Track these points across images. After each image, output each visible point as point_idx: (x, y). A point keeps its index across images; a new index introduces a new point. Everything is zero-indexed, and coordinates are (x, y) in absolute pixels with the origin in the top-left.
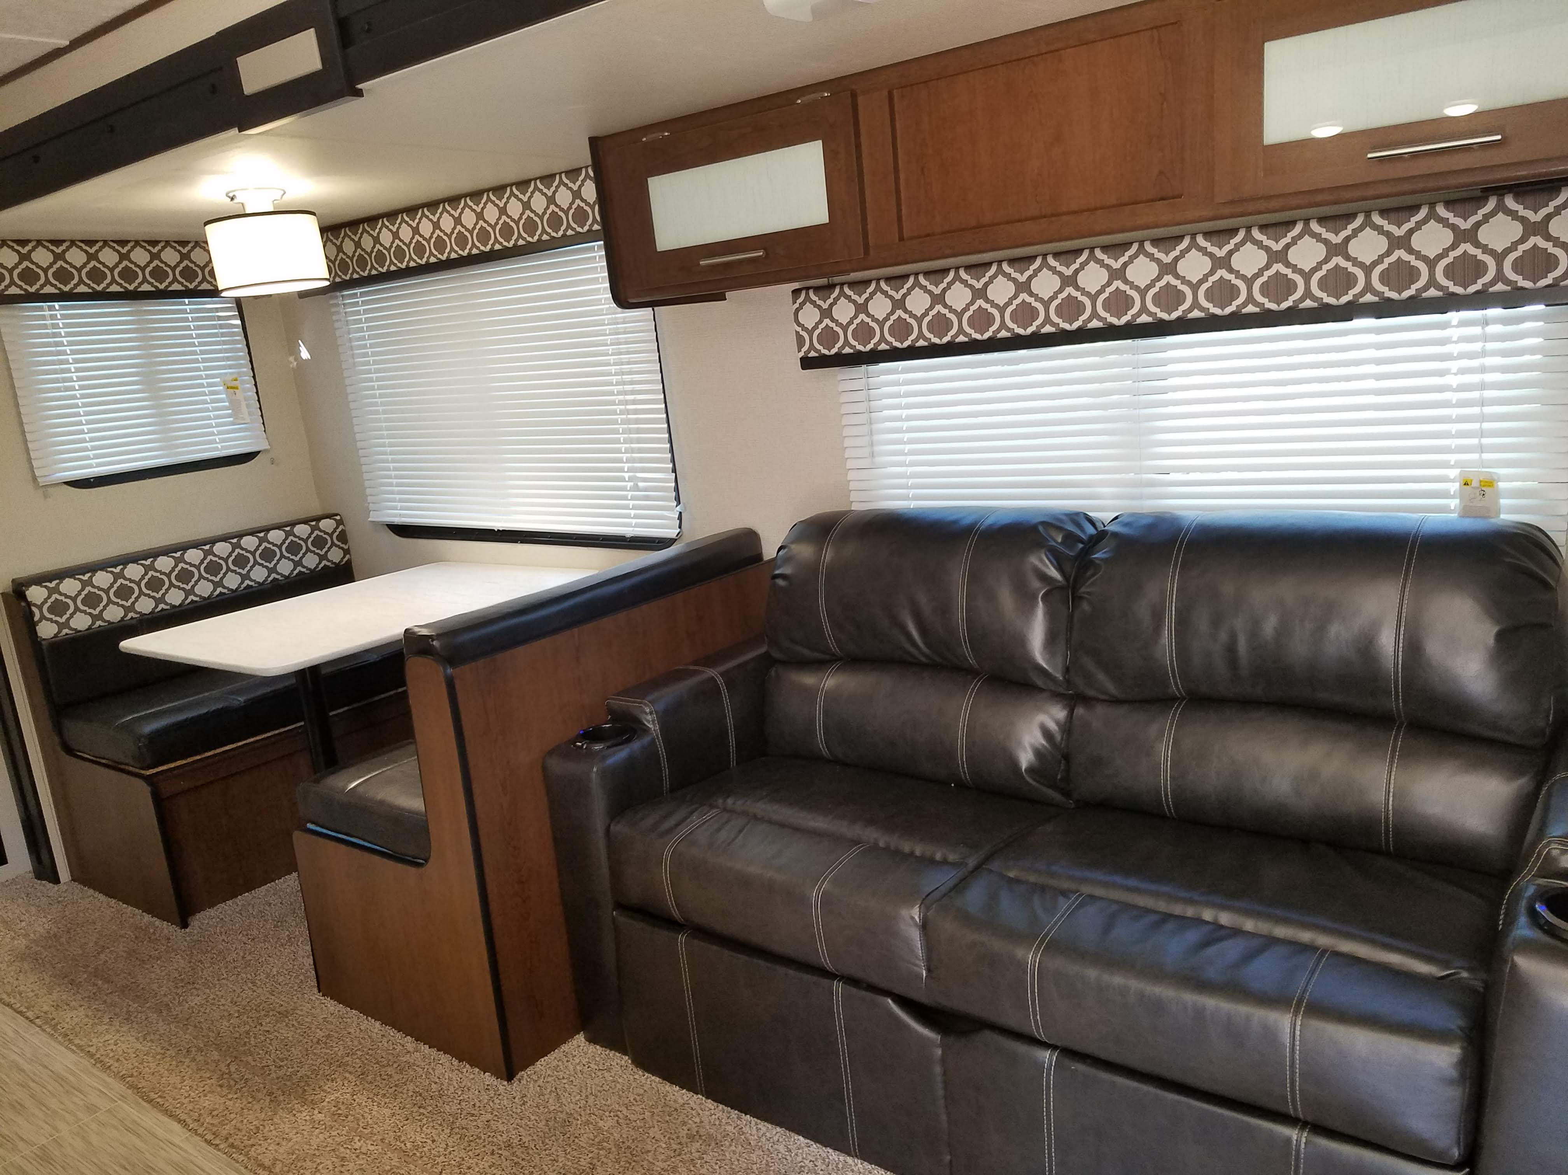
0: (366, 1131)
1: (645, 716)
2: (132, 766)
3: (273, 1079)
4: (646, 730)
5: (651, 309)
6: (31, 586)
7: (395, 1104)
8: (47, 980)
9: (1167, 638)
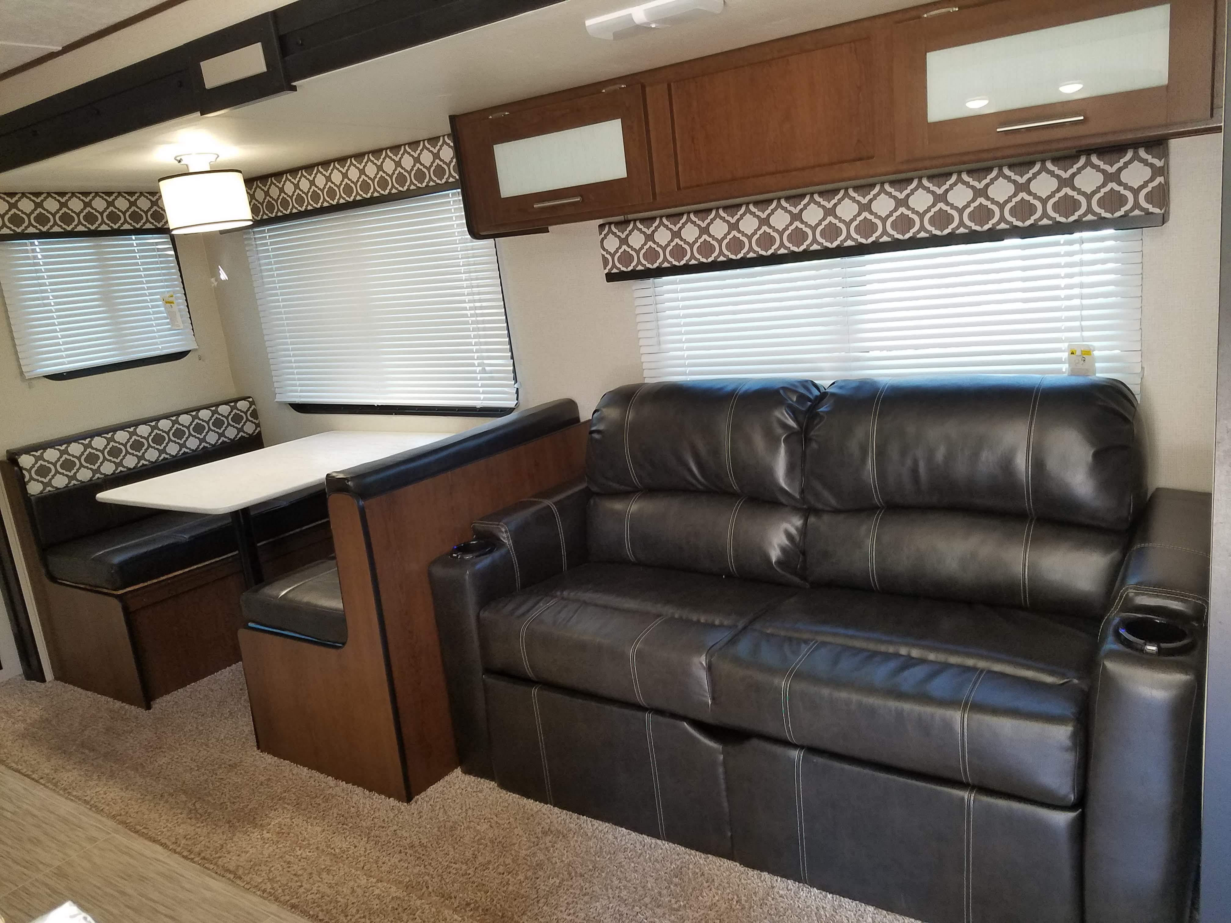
0: (305, 843)
1: (502, 534)
2: (106, 588)
3: (229, 812)
4: (504, 544)
5: (493, 239)
6: (22, 455)
7: (324, 823)
8: (45, 751)
9: (870, 465)
